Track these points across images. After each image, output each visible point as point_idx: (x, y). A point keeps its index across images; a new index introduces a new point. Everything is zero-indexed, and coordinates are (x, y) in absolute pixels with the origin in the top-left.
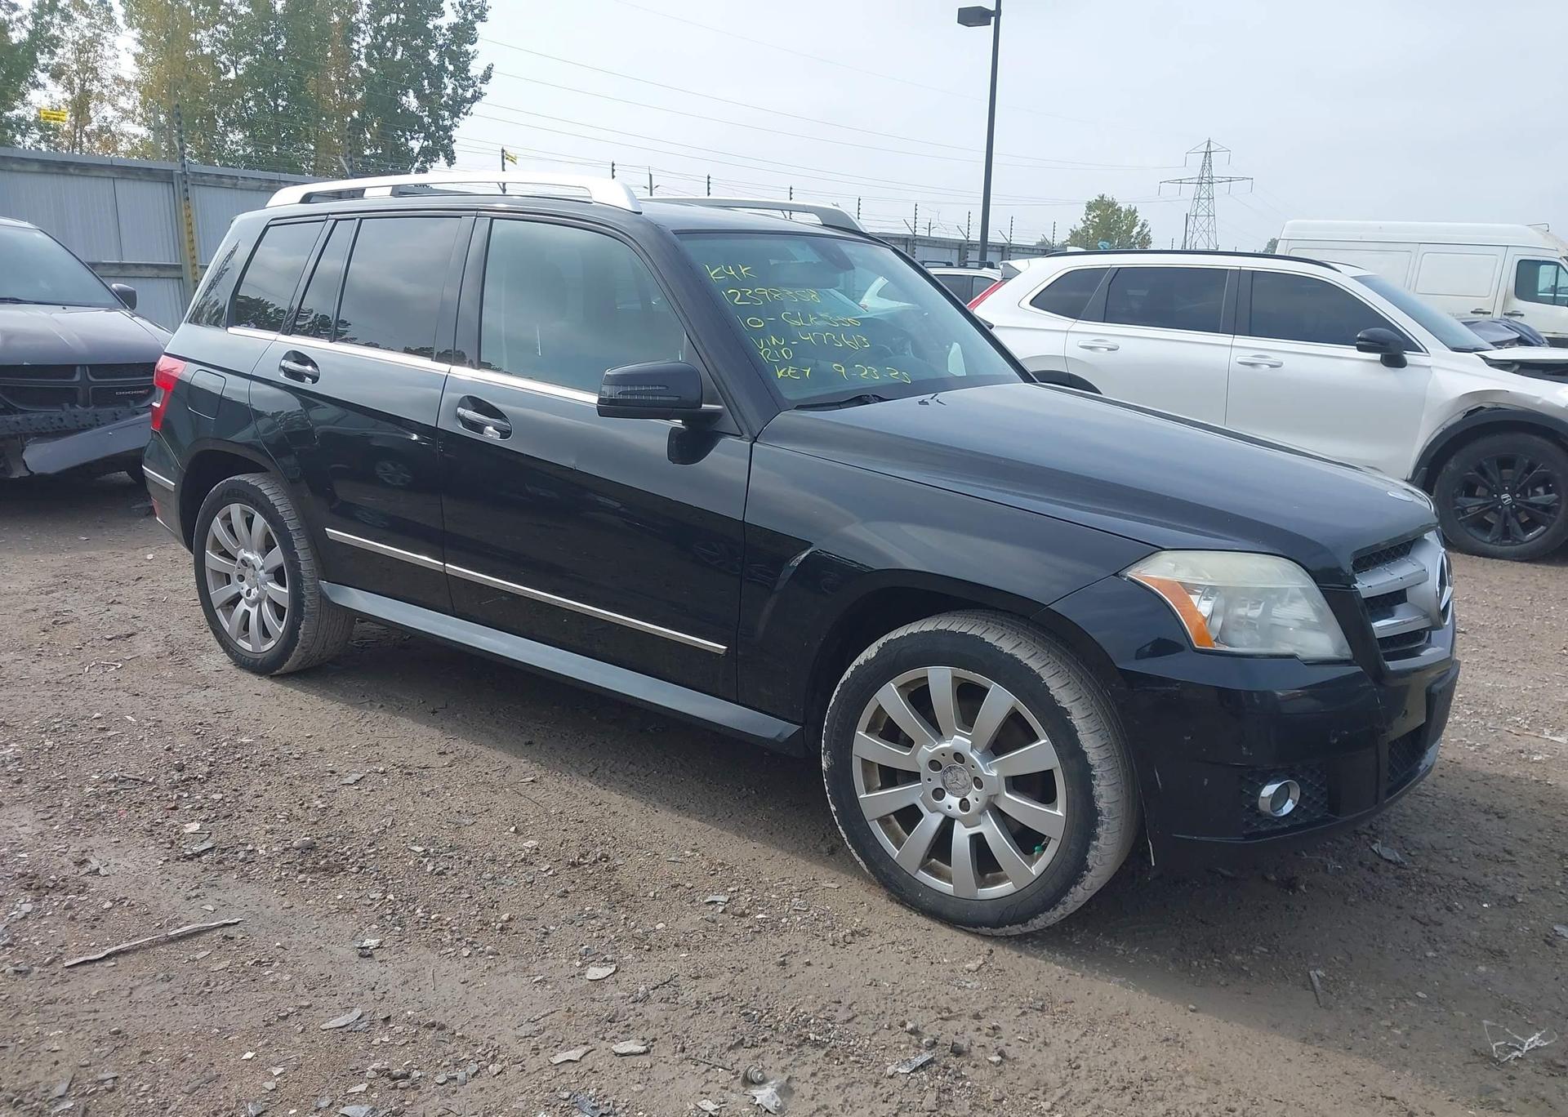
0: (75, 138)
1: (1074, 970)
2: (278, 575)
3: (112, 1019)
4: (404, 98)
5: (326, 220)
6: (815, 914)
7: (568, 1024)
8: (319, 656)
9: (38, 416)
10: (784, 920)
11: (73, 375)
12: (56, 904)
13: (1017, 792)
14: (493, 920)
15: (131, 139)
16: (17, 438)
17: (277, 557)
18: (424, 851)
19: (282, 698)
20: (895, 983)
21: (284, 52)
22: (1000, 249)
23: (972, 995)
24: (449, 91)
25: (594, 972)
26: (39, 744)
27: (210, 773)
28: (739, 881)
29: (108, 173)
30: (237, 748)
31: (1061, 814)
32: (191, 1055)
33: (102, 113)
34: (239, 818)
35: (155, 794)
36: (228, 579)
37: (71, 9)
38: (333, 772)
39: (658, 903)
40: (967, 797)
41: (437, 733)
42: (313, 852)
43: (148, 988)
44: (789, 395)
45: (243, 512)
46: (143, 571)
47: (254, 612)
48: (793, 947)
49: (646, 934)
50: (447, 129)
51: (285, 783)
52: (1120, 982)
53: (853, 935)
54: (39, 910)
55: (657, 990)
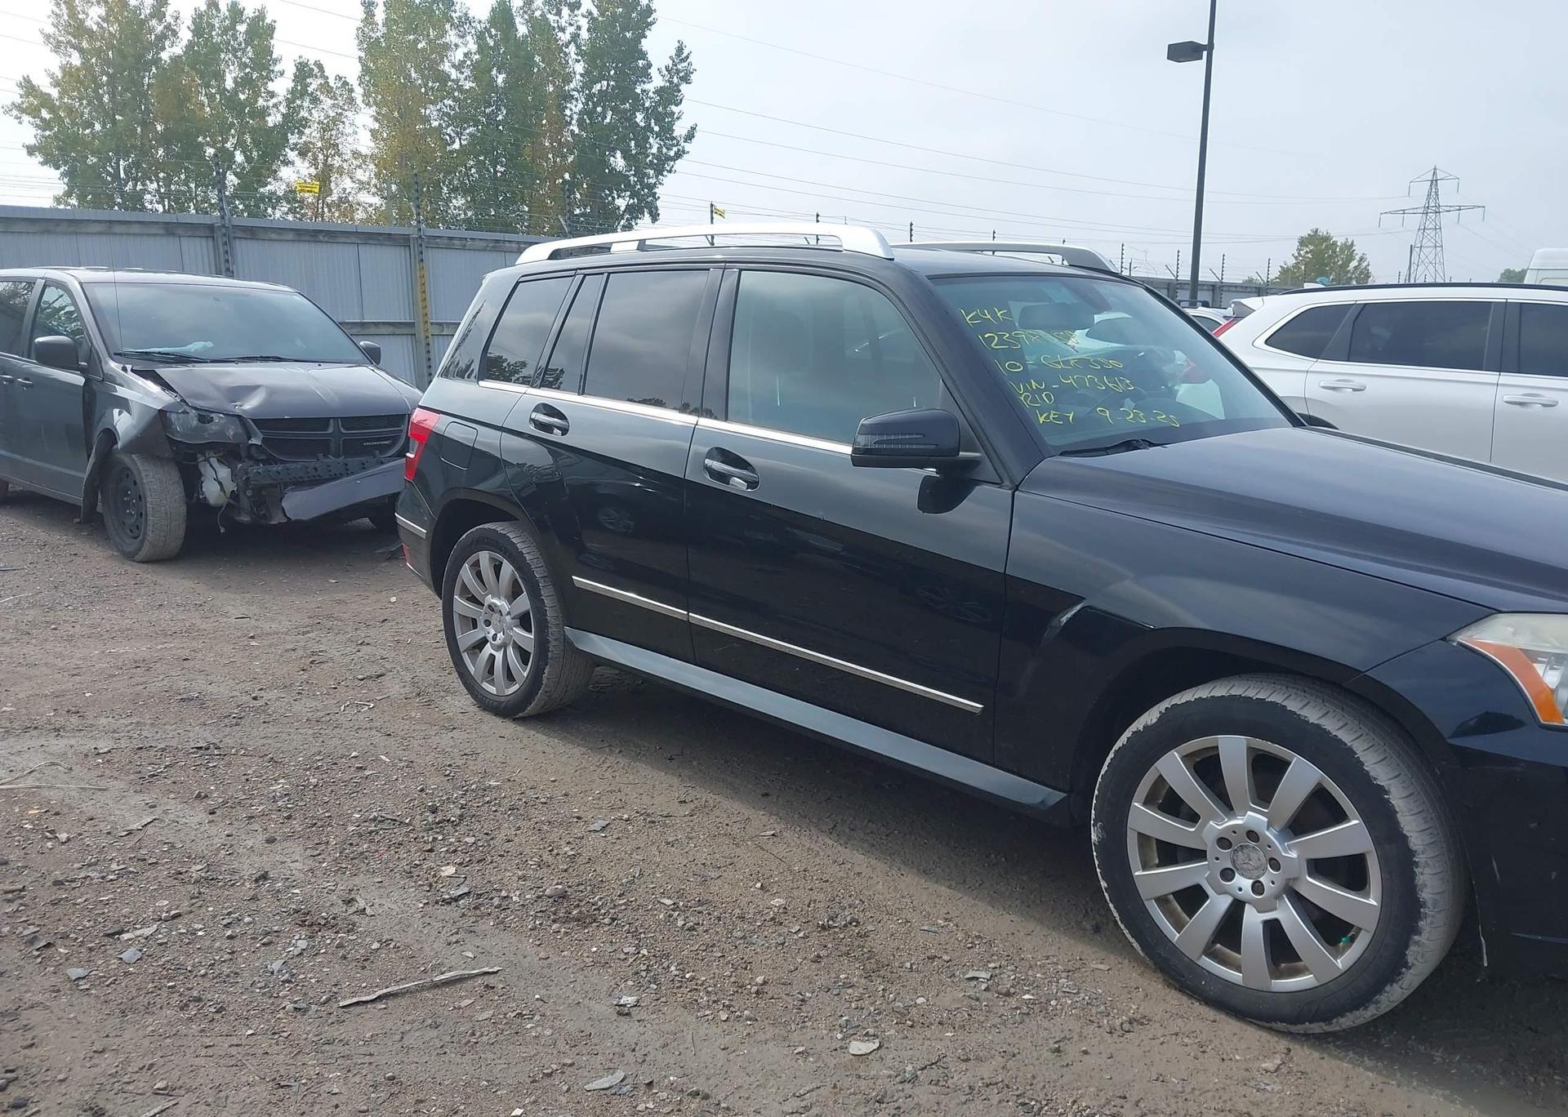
0: (318, 209)
1: (1387, 1077)
2: (524, 621)
3: (387, 1063)
4: (612, 158)
5: (575, 275)
6: (1087, 998)
7: (835, 1102)
8: (560, 700)
9: (298, 466)
10: (1053, 1003)
11: (326, 428)
12: (328, 941)
13: (1320, 877)
14: (748, 982)
15: (366, 208)
16: (277, 487)
17: (524, 603)
18: (674, 904)
19: (525, 741)
20: (1184, 1080)
21: (503, 122)
22: (1211, 288)
23: (1275, 1100)
24: (654, 150)
25: (858, 1047)
26: (305, 781)
27: (462, 816)
28: (1000, 957)
29: (353, 239)
30: (485, 790)
31: (1375, 903)
32: (462, 1107)
33: (342, 185)
34: (492, 862)
35: (412, 835)
36: (474, 624)
37: (318, 93)
38: (579, 818)
39: (915, 975)
40: (1261, 879)
41: (675, 781)
42: (565, 901)
43: (417, 1034)
44: (1053, 440)
45: (492, 559)
46: (387, 614)
47: (499, 656)
48: (1067, 1033)
49: (907, 1008)
50: (651, 187)
51: (534, 828)
52: (1443, 1095)
53: (1130, 1023)
54: (314, 947)
55: (926, 1071)
